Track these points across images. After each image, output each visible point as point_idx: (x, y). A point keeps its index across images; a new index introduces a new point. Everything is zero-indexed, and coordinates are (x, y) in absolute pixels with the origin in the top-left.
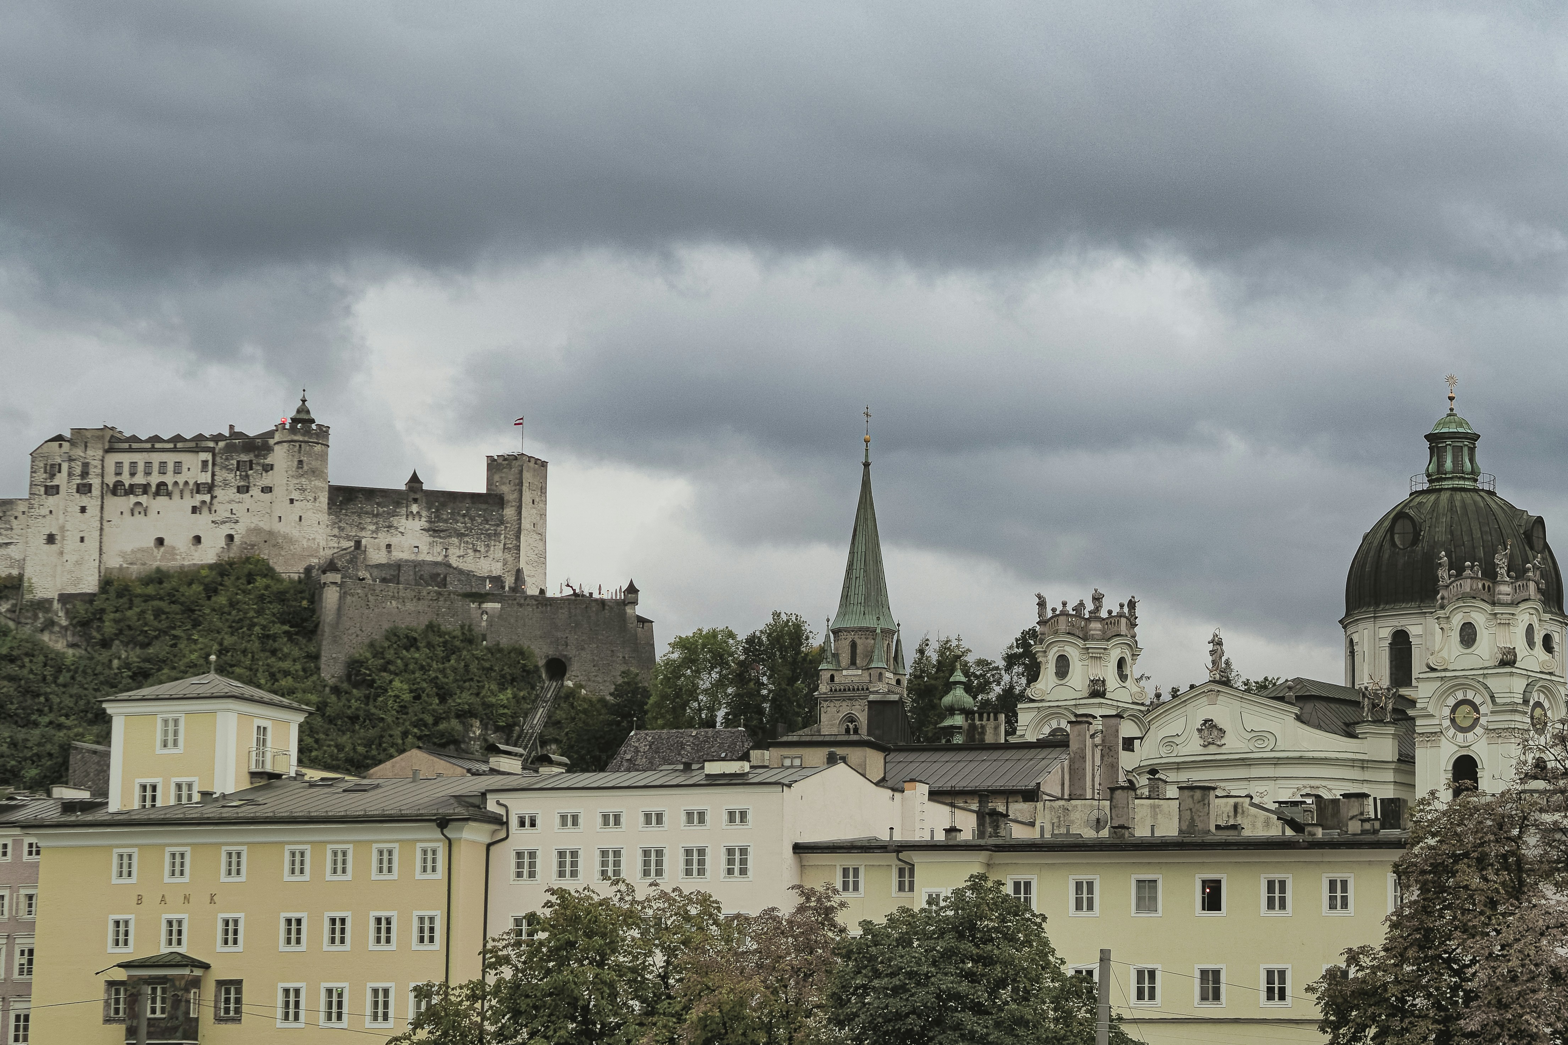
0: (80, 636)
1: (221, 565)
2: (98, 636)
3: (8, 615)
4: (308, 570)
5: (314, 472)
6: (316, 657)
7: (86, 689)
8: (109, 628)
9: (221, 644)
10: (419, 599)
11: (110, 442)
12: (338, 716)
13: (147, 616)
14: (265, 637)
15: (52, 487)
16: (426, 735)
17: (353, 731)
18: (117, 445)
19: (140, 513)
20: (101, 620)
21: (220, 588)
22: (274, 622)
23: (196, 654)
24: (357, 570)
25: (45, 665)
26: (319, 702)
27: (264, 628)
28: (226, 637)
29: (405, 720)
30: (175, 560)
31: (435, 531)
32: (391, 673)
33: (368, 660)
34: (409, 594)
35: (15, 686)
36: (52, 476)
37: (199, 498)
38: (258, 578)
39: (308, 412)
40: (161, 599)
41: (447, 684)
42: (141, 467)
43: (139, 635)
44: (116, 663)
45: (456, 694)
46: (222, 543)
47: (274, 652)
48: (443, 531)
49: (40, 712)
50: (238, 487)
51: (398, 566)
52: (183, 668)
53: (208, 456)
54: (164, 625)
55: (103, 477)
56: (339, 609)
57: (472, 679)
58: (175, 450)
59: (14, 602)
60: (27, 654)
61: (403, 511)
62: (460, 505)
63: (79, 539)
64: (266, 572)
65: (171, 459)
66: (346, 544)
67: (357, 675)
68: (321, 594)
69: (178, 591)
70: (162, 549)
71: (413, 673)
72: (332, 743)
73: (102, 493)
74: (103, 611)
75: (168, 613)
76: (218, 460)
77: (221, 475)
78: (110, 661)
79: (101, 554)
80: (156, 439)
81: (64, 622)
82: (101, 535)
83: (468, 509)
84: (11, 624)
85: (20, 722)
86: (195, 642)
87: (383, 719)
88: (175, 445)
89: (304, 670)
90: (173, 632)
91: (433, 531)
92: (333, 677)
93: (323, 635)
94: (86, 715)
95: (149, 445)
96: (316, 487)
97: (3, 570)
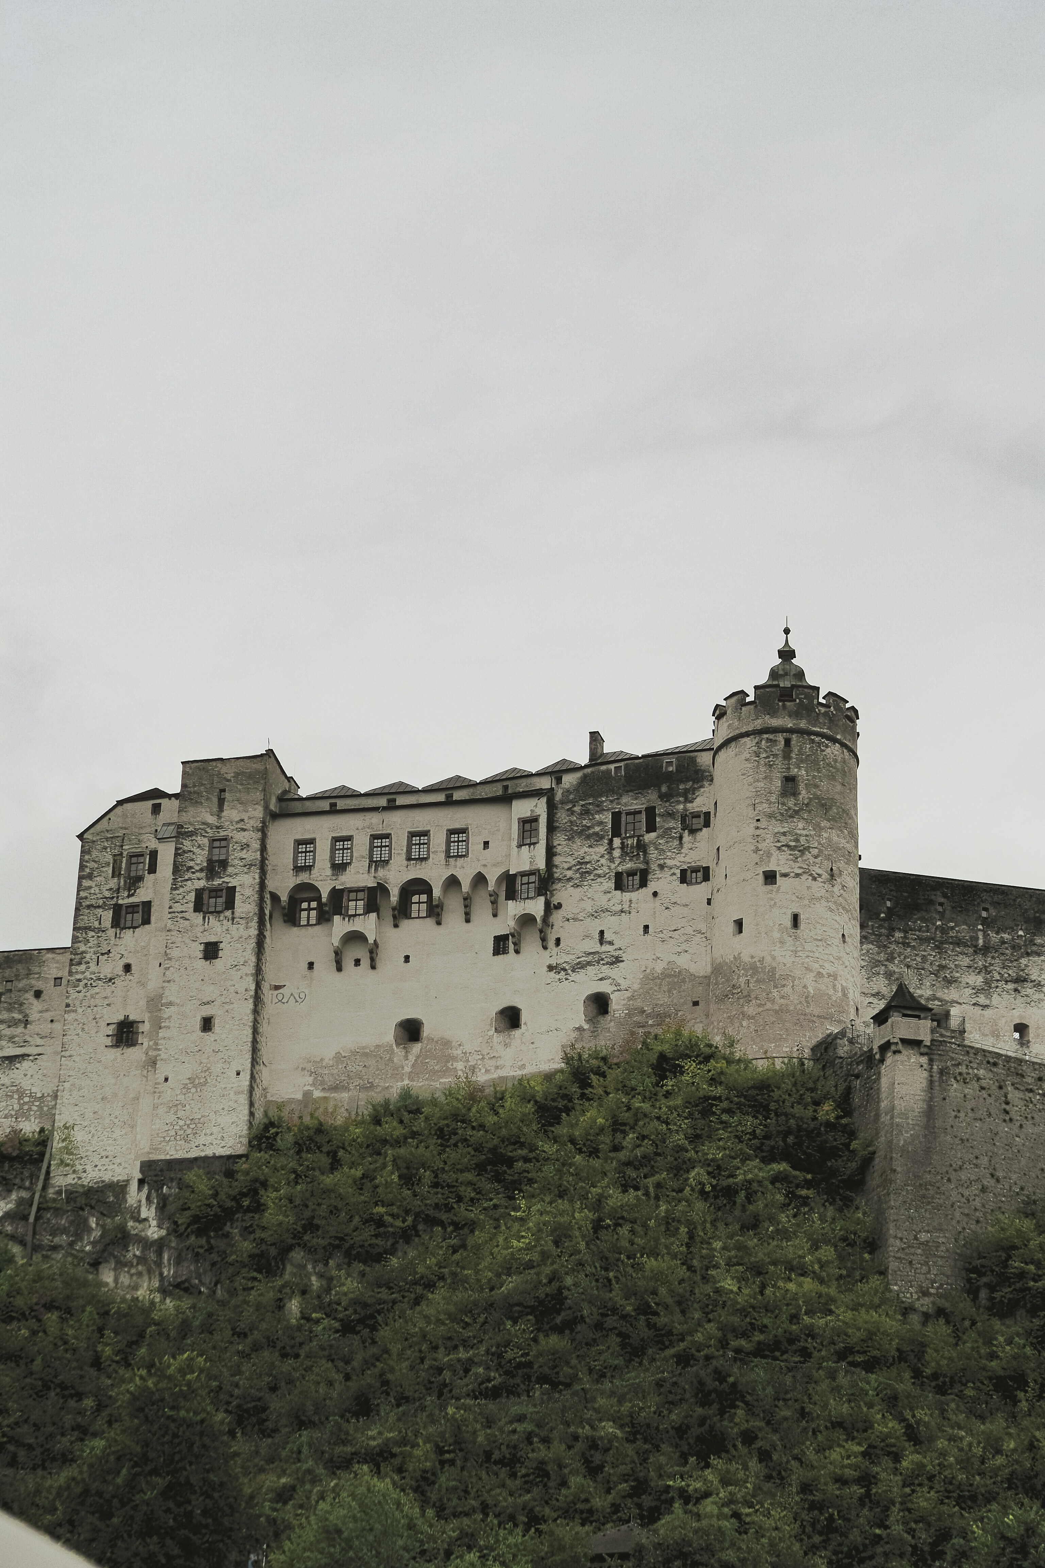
0: (198, 1259)
1: (573, 1074)
3: (9, 1228)
11: (280, 797)
15: (132, 907)
18: (298, 806)
19: (358, 959)
30: (449, 1072)
36: (132, 882)
37: (513, 910)
39: (800, 673)
42: (361, 846)
46: (578, 1018)
50: (618, 876)
53: (533, 809)
55: (263, 872)
58: (450, 802)
59: (24, 1191)
63: (198, 1024)
65: (438, 823)
70: (416, 1047)
73: (261, 912)
74: (259, 1184)
76: (562, 816)
77: (572, 850)
79: (253, 1064)
80: (399, 789)
81: (154, 1232)
82: (254, 1013)
84: (15, 1248)
88: (448, 796)
95: (380, 802)
96: (834, 847)
97: (1, 1123)
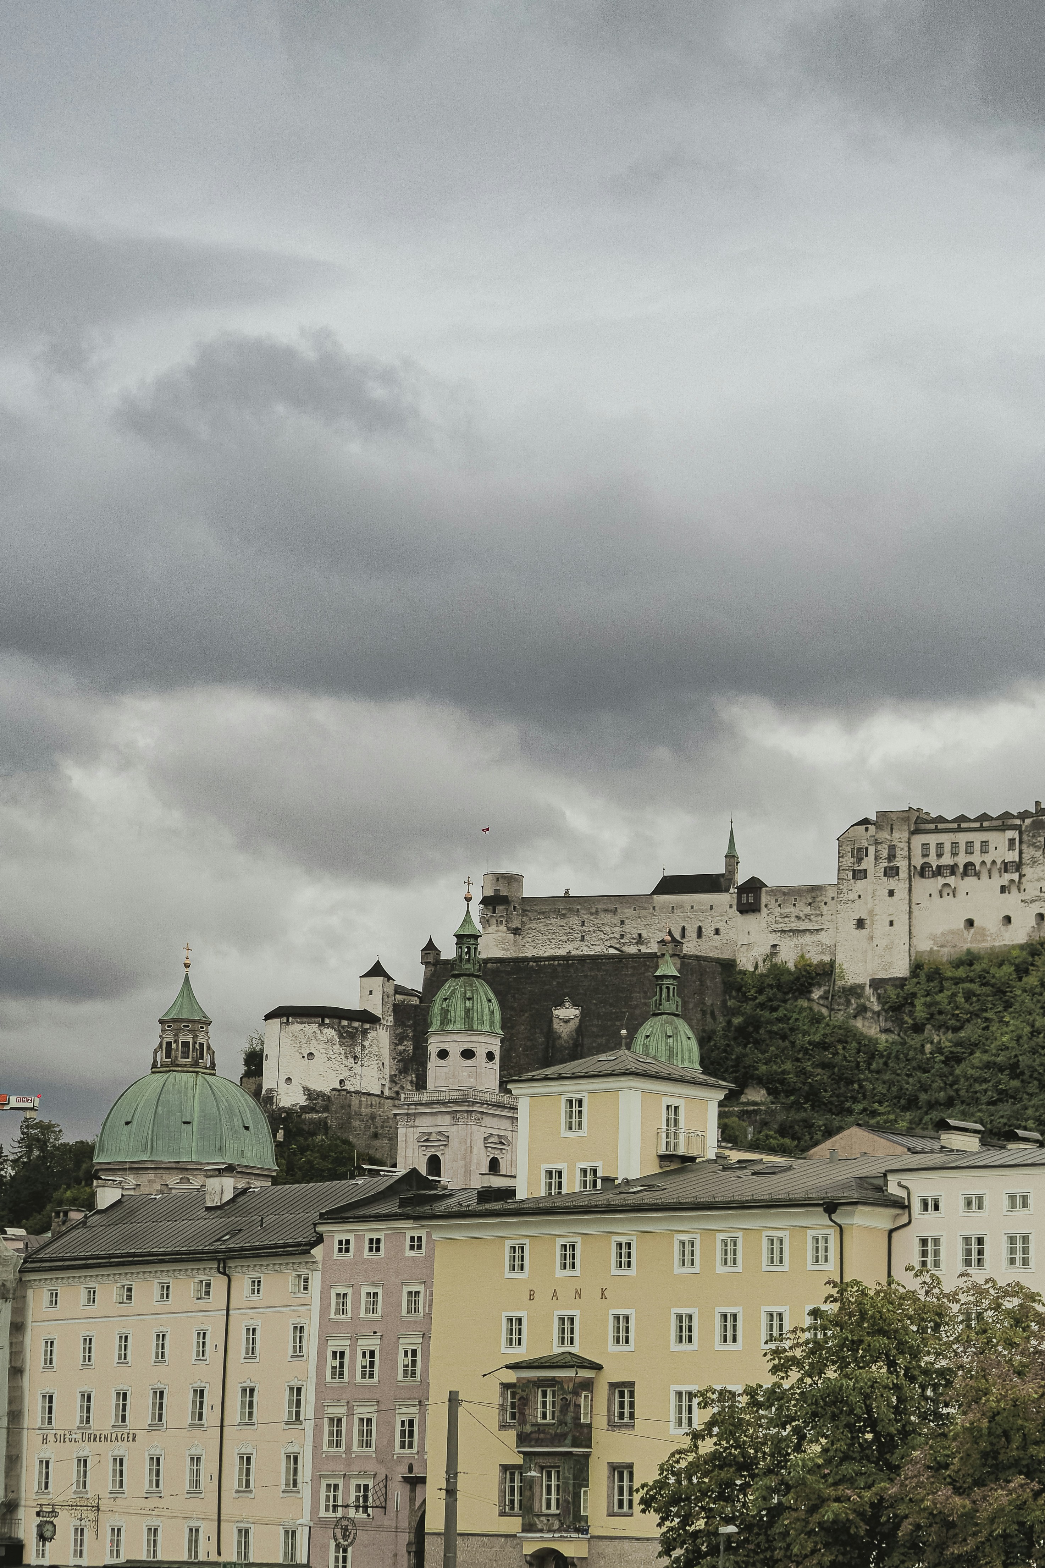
0: (892, 1021)
1: (1032, 944)
2: (910, 1021)
3: (821, 1002)
7: (898, 1075)
8: (920, 1010)
9: (1033, 1026)
11: (915, 823)
13: (958, 999)
15: (860, 871)
18: (922, 827)
19: (948, 894)
20: (912, 1004)
21: (1031, 968)
23: (1007, 1036)
25: (859, 1051)
28: (1037, 1018)
30: (985, 941)
35: (828, 1074)
36: (860, 860)
37: (1007, 877)
40: (972, 981)
42: (947, 848)
43: (950, 1019)
44: (928, 1048)
46: (1033, 922)
49: (855, 1100)
52: (994, 1051)
53: (1013, 834)
54: (976, 1007)
55: (910, 859)
58: (981, 829)
59: (827, 988)
60: (840, 1041)
63: (888, 923)
65: (977, 838)
69: (988, 973)
70: (972, 930)
73: (910, 875)
74: (914, 995)
75: (979, 995)
76: (1025, 837)
77: (1029, 852)
78: (923, 1046)
79: (910, 938)
80: (962, 818)
81: (877, 1008)
82: (910, 918)
84: (824, 1011)
85: (834, 1110)
86: (1007, 1024)
88: (982, 824)
90: (985, 1015)
94: (899, 1102)
95: (955, 825)
97: (815, 957)
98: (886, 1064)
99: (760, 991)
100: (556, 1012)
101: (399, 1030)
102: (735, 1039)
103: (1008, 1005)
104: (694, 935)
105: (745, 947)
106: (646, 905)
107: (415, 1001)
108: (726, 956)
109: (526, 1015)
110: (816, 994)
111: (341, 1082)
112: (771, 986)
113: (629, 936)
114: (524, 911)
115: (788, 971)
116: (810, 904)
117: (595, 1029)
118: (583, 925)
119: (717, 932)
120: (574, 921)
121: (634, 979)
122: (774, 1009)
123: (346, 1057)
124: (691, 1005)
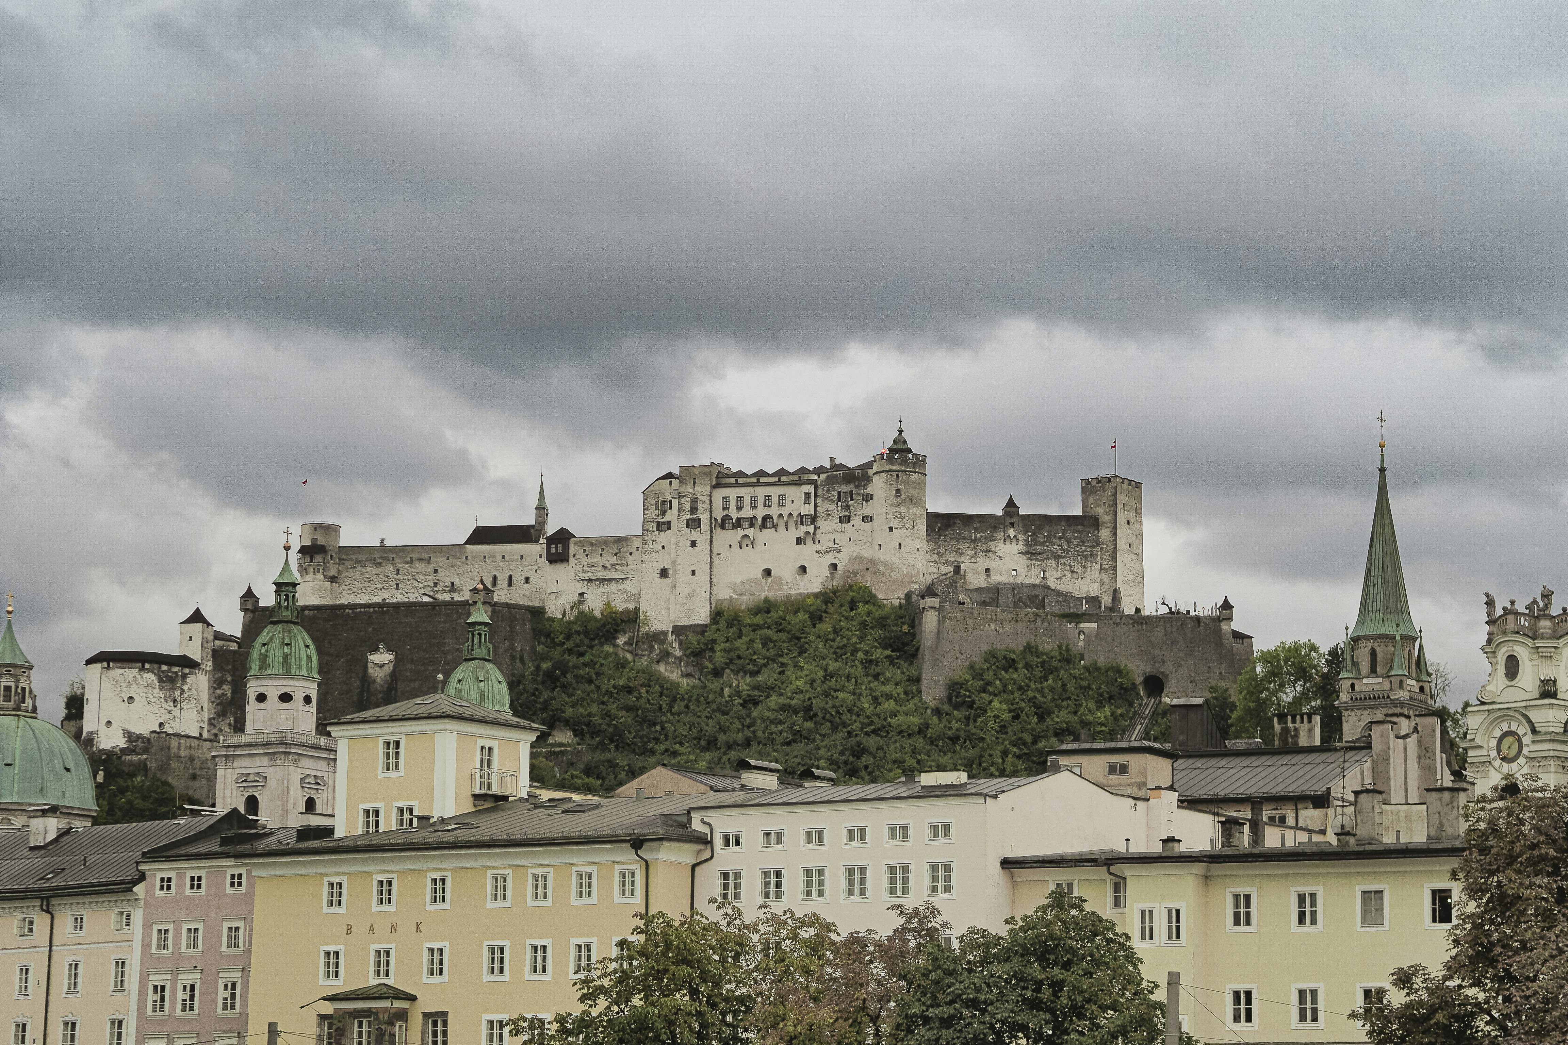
0: (694, 666)
1: (826, 593)
2: (710, 666)
3: (626, 648)
4: (908, 596)
5: (911, 500)
6: (918, 680)
7: (699, 717)
8: (720, 657)
9: (826, 670)
10: (1017, 621)
11: (717, 477)
12: (939, 738)
13: (755, 645)
14: (868, 663)
15: (664, 523)
16: (1025, 754)
17: (955, 752)
18: (723, 481)
19: (747, 545)
20: (712, 650)
21: (824, 615)
22: (876, 647)
23: (802, 681)
24: (957, 594)
25: (661, 694)
26: (921, 724)
27: (866, 653)
28: (830, 662)
29: (1004, 740)
30: (781, 589)
31: (1031, 553)
32: (990, 694)
33: (967, 681)
34: (1007, 616)
35: (632, 716)
36: (664, 512)
37: (803, 529)
38: (860, 605)
39: (905, 442)
40: (769, 628)
41: (1045, 703)
42: (747, 501)
43: (748, 664)
44: (727, 691)
45: (1054, 713)
46: (826, 572)
47: (876, 677)
48: (1040, 554)
49: (657, 740)
50: (840, 517)
51: (997, 589)
52: (789, 694)
53: (810, 488)
54: (772, 653)
55: (711, 512)
56: (938, 633)
57: (1069, 698)
58: (779, 483)
59: (631, 634)
60: (643, 685)
61: (1001, 535)
62: (1056, 528)
63: (690, 573)
64: (867, 599)
65: (775, 492)
66: (945, 569)
67: (957, 697)
68: (921, 619)
69: (784, 620)
70: (770, 580)
71: (1012, 693)
72: (934, 764)
73: (711, 527)
74: (714, 641)
75: (776, 641)
76: (820, 491)
77: (823, 506)
78: (722, 689)
79: (711, 587)
80: (761, 473)
81: (678, 653)
82: (711, 568)
83: (1064, 532)
84: (629, 656)
85: (637, 751)
86: (802, 668)
87: (983, 739)
88: (779, 479)
89: (906, 693)
90: (781, 660)
91: (1030, 554)
92: (935, 699)
93: (923, 659)
94: (699, 743)
95: (754, 480)
96: (915, 515)
97: (620, 605)
98: (687, 707)
99: (568, 637)
100: (371, 657)
101: (218, 675)
102: (543, 683)
103: (802, 651)
104: (505, 584)
105: (553, 596)
106: (459, 555)
107: (234, 646)
108: (536, 603)
109: (342, 660)
110: (621, 640)
111: (161, 725)
112: (578, 633)
113: (442, 584)
114: (340, 560)
115: (595, 618)
116: (616, 554)
117: (408, 674)
118: (398, 573)
119: (527, 580)
120: (389, 569)
121: (447, 626)
122: (582, 655)
123: (166, 701)
124: (501, 651)
